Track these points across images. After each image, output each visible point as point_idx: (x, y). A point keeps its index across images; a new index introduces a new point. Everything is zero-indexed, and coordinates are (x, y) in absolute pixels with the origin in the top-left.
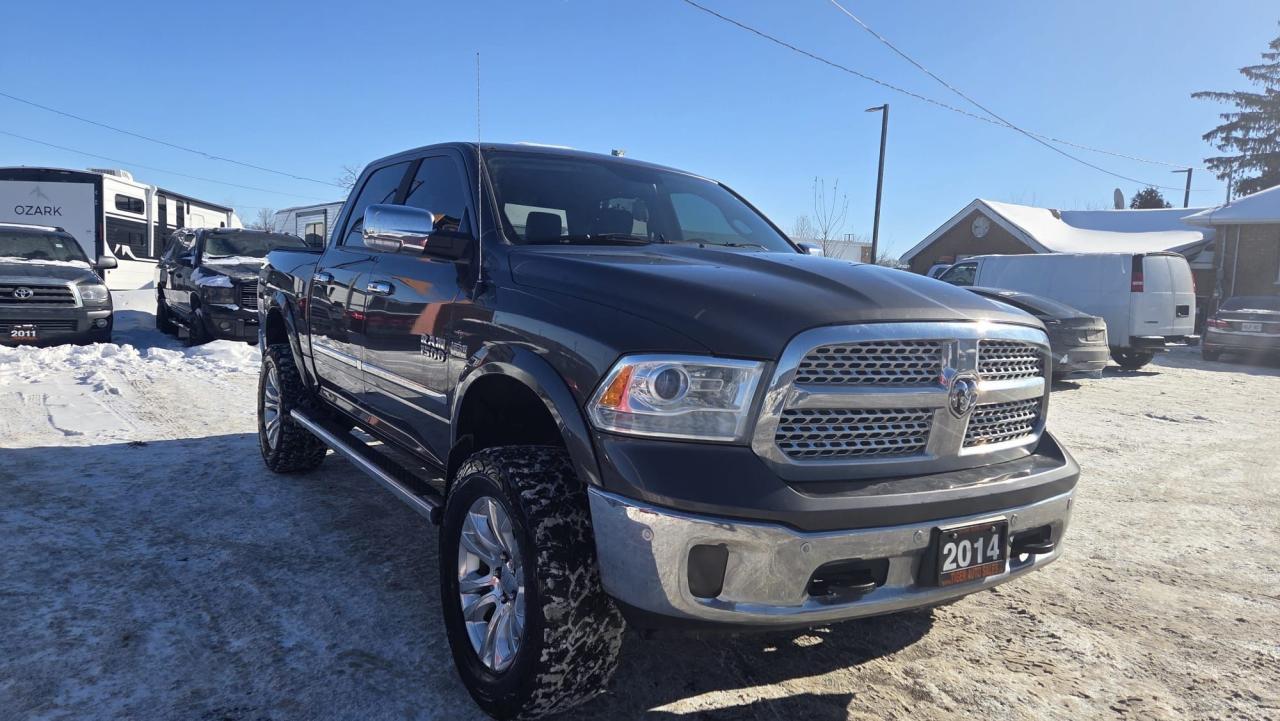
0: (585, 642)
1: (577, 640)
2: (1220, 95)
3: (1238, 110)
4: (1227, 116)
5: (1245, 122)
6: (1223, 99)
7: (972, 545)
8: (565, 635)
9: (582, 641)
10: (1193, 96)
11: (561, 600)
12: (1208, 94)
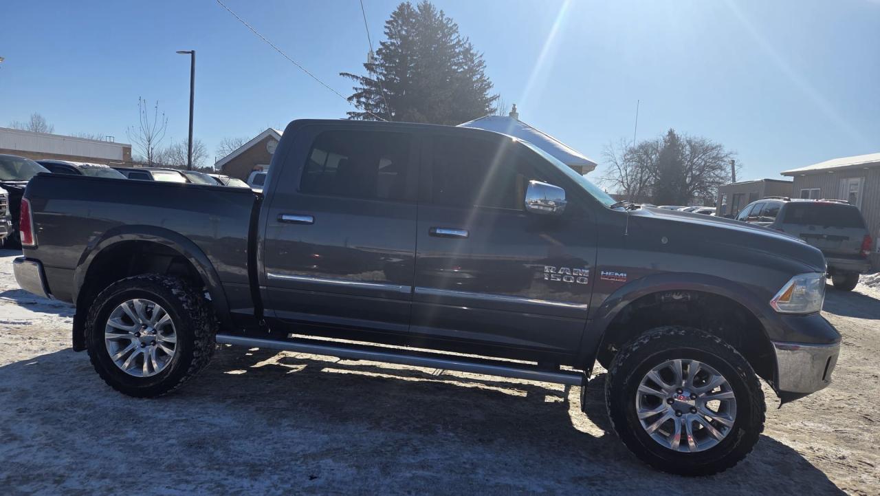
2: (354, 76)
3: (361, 86)
4: (356, 89)
5: (366, 93)
6: (355, 79)
10: (341, 74)
12: (347, 74)
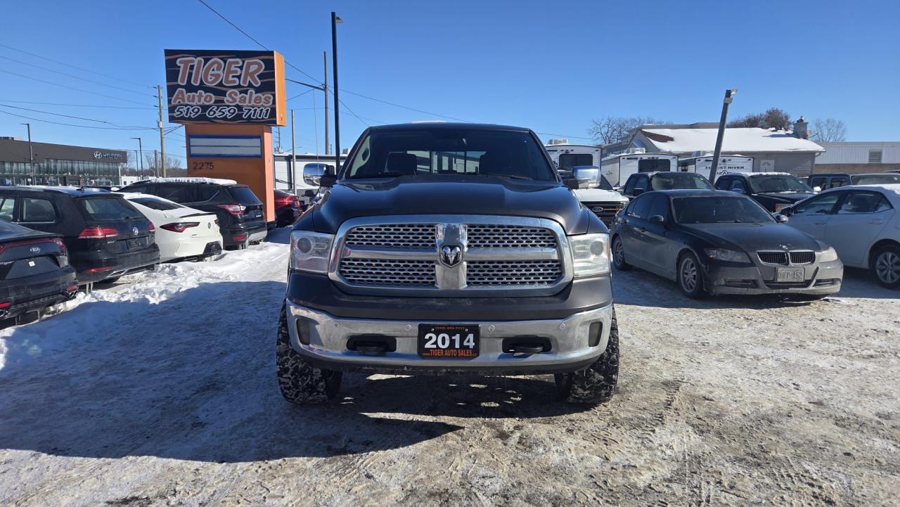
0: (297, 367)
1: (293, 364)
7: (450, 338)
8: (287, 360)
9: (295, 365)
11: (284, 344)
